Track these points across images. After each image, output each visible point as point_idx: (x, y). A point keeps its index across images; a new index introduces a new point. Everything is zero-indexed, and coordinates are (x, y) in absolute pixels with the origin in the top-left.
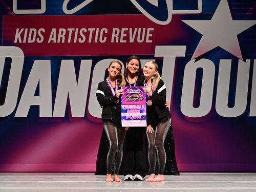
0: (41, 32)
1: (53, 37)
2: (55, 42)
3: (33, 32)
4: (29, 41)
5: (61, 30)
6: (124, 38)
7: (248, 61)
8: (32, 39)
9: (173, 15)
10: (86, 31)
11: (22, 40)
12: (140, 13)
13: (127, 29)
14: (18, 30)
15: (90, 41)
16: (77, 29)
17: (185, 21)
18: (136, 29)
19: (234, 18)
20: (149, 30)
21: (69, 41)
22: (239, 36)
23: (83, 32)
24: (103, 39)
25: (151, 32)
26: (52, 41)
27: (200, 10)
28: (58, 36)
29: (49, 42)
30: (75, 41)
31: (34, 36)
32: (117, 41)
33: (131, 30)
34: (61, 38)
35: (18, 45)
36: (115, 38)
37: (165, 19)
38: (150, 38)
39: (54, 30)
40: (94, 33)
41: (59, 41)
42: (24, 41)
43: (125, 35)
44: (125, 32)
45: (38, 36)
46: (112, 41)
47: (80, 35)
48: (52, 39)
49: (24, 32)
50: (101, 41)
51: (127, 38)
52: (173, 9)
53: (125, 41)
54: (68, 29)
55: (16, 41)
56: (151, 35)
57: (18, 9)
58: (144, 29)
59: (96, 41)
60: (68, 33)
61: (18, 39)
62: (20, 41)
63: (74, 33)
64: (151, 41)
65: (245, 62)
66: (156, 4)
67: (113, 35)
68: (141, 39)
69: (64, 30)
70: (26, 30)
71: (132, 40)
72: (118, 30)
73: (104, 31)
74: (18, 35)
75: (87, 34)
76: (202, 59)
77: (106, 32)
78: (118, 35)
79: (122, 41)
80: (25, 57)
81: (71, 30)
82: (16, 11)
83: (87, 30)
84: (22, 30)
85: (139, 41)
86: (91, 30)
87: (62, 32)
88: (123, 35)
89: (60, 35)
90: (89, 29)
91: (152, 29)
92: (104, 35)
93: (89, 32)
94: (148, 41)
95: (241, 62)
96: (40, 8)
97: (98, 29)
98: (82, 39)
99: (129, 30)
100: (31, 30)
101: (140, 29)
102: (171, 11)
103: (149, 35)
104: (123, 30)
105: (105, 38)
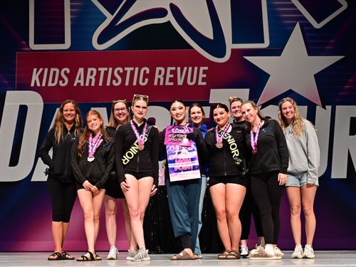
0: (65, 72)
1: (80, 79)
2: (82, 85)
3: (55, 72)
4: (50, 84)
5: (90, 70)
6: (171, 80)
7: (329, 108)
8: (53, 82)
9: (233, 51)
10: (121, 71)
11: (41, 82)
12: (191, 47)
13: (174, 68)
14: (35, 70)
15: (127, 84)
16: (111, 69)
17: (248, 58)
18: (185, 68)
19: (310, 53)
20: (202, 69)
21: (101, 84)
22: (316, 76)
23: (118, 72)
24: (144, 81)
25: (204, 72)
26: (79, 84)
27: (266, 44)
28: (86, 77)
29: (75, 85)
30: (108, 84)
31: (56, 77)
32: (161, 84)
33: (179, 69)
34: (91, 80)
35: (35, 89)
36: (159, 79)
37: (222, 55)
38: (203, 80)
39: (81, 70)
40: (132, 73)
41: (87, 84)
42: (44, 85)
43: (172, 76)
44: (172, 72)
45: (60, 78)
46: (156, 83)
47: (114, 76)
48: (79, 81)
49: (43, 72)
50: (141, 83)
51: (174, 80)
52: (233, 43)
53: (172, 84)
54: (100, 69)
55: (32, 85)
56: (205, 76)
57: (35, 43)
58: (196, 68)
59: (135, 84)
60: (99, 73)
61: (35, 81)
62: (38, 85)
63: (106, 73)
64: (205, 84)
65: (325, 109)
66: (211, 36)
67: (157, 76)
68: (192, 81)
69: (94, 70)
70: (46, 70)
71: (180, 82)
72: (163, 69)
73: (145, 71)
74: (35, 77)
75: (123, 75)
76: (271, 106)
77: (148, 72)
78: (162, 76)
79: (168, 83)
80: (44, 105)
81: (102, 70)
82: (33, 46)
83: (123, 69)
84: (41, 70)
85: (189, 83)
86: (129, 70)
87: (92, 73)
88: (169, 76)
89: (89, 77)
90: (126, 69)
91: (206, 68)
92: (145, 76)
93: (125, 72)
94: (200, 83)
95: (319, 109)
96: (64, 43)
97: (137, 69)
98: (117, 81)
99: (176, 69)
100: (52, 70)
101: (190, 69)
102: (230, 46)
103: (202, 76)
104: (169, 69)
105: (147, 80)
